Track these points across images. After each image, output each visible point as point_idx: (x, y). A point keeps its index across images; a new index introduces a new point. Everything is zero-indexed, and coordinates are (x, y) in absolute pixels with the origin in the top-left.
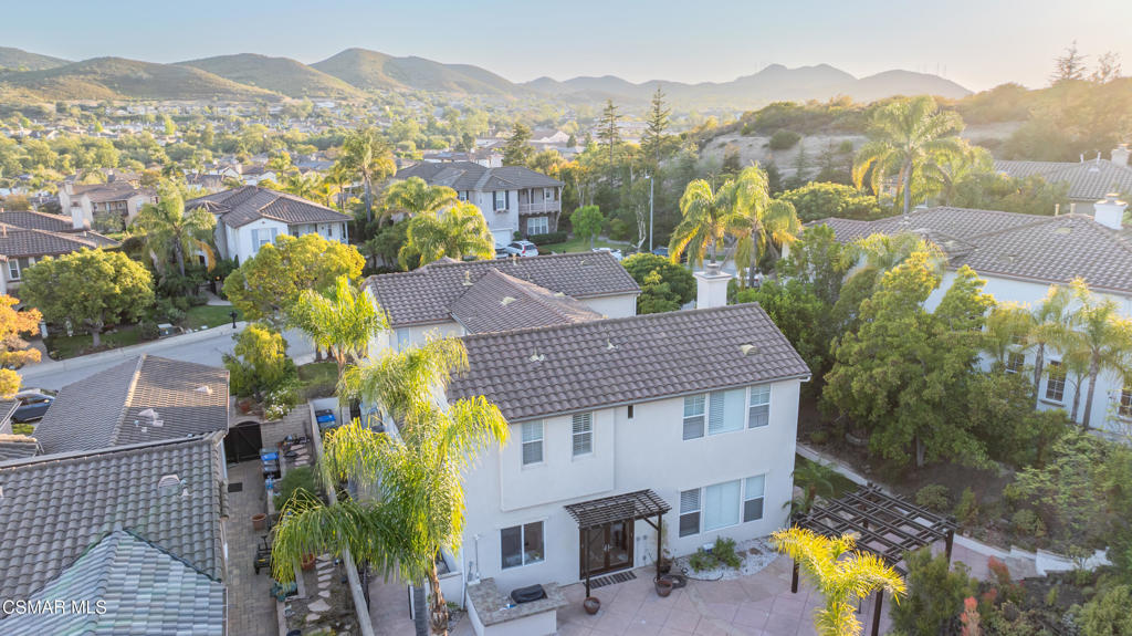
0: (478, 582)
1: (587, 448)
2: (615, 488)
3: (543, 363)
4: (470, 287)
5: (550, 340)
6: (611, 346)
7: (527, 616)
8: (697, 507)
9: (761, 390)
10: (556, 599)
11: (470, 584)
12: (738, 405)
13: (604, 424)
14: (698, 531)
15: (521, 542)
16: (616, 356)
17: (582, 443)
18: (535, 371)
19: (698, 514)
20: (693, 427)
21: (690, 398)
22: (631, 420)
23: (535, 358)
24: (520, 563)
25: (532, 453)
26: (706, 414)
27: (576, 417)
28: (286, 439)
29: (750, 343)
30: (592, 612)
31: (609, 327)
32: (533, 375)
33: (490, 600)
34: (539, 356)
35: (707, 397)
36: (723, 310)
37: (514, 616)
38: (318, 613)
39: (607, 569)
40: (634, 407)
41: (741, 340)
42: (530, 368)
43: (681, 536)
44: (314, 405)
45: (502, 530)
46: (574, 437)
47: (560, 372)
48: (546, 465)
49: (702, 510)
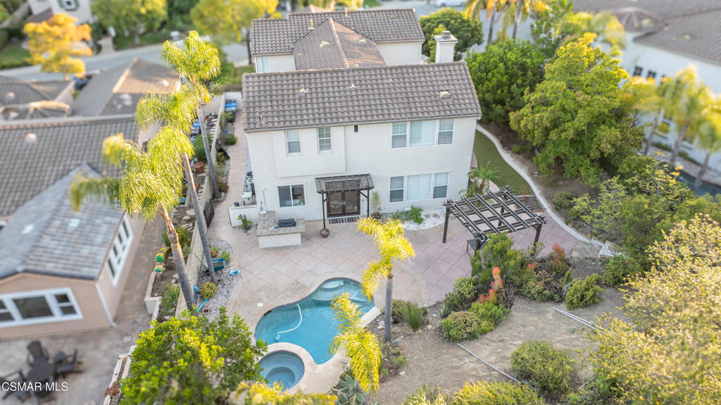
0: (265, 212)
1: (329, 147)
2: (346, 170)
3: (306, 94)
4: (311, 30)
5: (315, 79)
6: (353, 86)
7: (281, 234)
8: (403, 187)
9: (447, 122)
10: (301, 227)
11: (261, 213)
12: (431, 130)
13: (338, 134)
14: (402, 200)
15: (291, 194)
16: (354, 93)
17: (325, 144)
18: (300, 99)
19: (402, 191)
20: (398, 140)
21: (395, 124)
22: (356, 133)
23: (303, 90)
24: (291, 205)
25: (293, 147)
26: (408, 133)
27: (320, 129)
28: (211, 114)
29: (447, 90)
30: (325, 236)
31: (356, 73)
32: (297, 101)
33: (267, 223)
34: (305, 89)
35: (409, 124)
36: (448, 65)
37: (274, 233)
38: (190, 216)
39: (344, 214)
40: (359, 126)
41: (441, 88)
42: (297, 97)
43: (391, 201)
44: (225, 96)
45: (279, 187)
46: (320, 140)
47: (315, 101)
48: (302, 155)
49: (405, 189)
